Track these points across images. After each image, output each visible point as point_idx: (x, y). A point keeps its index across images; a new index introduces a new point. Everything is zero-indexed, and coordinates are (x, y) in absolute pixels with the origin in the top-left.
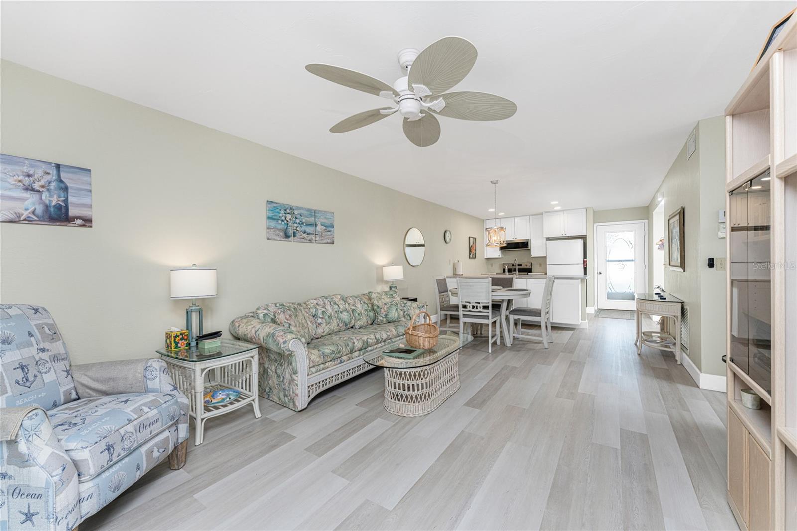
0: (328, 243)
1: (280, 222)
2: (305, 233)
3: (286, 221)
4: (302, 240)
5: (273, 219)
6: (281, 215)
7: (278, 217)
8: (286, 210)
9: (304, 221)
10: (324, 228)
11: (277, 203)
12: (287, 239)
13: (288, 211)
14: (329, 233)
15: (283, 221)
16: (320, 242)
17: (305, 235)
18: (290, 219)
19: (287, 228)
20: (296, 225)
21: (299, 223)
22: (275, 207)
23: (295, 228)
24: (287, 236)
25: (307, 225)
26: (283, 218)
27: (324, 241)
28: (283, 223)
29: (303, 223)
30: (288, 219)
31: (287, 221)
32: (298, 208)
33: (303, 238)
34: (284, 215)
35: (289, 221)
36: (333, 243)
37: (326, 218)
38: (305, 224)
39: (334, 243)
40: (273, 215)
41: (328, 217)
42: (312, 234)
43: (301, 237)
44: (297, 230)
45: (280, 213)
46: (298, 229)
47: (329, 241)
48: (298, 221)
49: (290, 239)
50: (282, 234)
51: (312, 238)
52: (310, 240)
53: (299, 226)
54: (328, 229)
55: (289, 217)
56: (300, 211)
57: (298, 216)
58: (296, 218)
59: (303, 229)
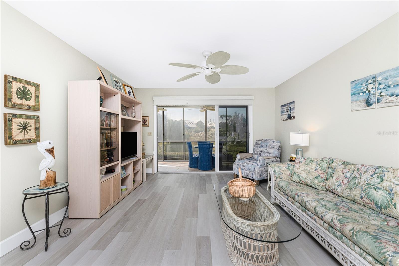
1: (361, 94)
2: (392, 95)
3: (367, 92)
4: (389, 104)
5: (355, 94)
6: (362, 88)
7: (360, 91)
8: (367, 82)
9: (390, 83)
11: (358, 80)
12: (368, 108)
13: (370, 81)
15: (364, 92)
17: (392, 99)
18: (372, 88)
19: (368, 98)
20: (379, 91)
21: (384, 88)
22: (356, 84)
23: (378, 94)
24: (368, 104)
25: (395, 86)
26: (365, 90)
28: (365, 94)
29: (389, 86)
31: (369, 91)
32: (381, 74)
34: (366, 86)
35: (371, 90)
38: (392, 86)
40: (355, 90)
43: (388, 101)
44: (381, 96)
45: (361, 87)
46: (382, 94)
48: (382, 86)
49: (372, 107)
50: (364, 104)
53: (385, 90)
55: (370, 87)
56: (384, 76)
57: (383, 82)
58: (380, 84)
59: (390, 92)
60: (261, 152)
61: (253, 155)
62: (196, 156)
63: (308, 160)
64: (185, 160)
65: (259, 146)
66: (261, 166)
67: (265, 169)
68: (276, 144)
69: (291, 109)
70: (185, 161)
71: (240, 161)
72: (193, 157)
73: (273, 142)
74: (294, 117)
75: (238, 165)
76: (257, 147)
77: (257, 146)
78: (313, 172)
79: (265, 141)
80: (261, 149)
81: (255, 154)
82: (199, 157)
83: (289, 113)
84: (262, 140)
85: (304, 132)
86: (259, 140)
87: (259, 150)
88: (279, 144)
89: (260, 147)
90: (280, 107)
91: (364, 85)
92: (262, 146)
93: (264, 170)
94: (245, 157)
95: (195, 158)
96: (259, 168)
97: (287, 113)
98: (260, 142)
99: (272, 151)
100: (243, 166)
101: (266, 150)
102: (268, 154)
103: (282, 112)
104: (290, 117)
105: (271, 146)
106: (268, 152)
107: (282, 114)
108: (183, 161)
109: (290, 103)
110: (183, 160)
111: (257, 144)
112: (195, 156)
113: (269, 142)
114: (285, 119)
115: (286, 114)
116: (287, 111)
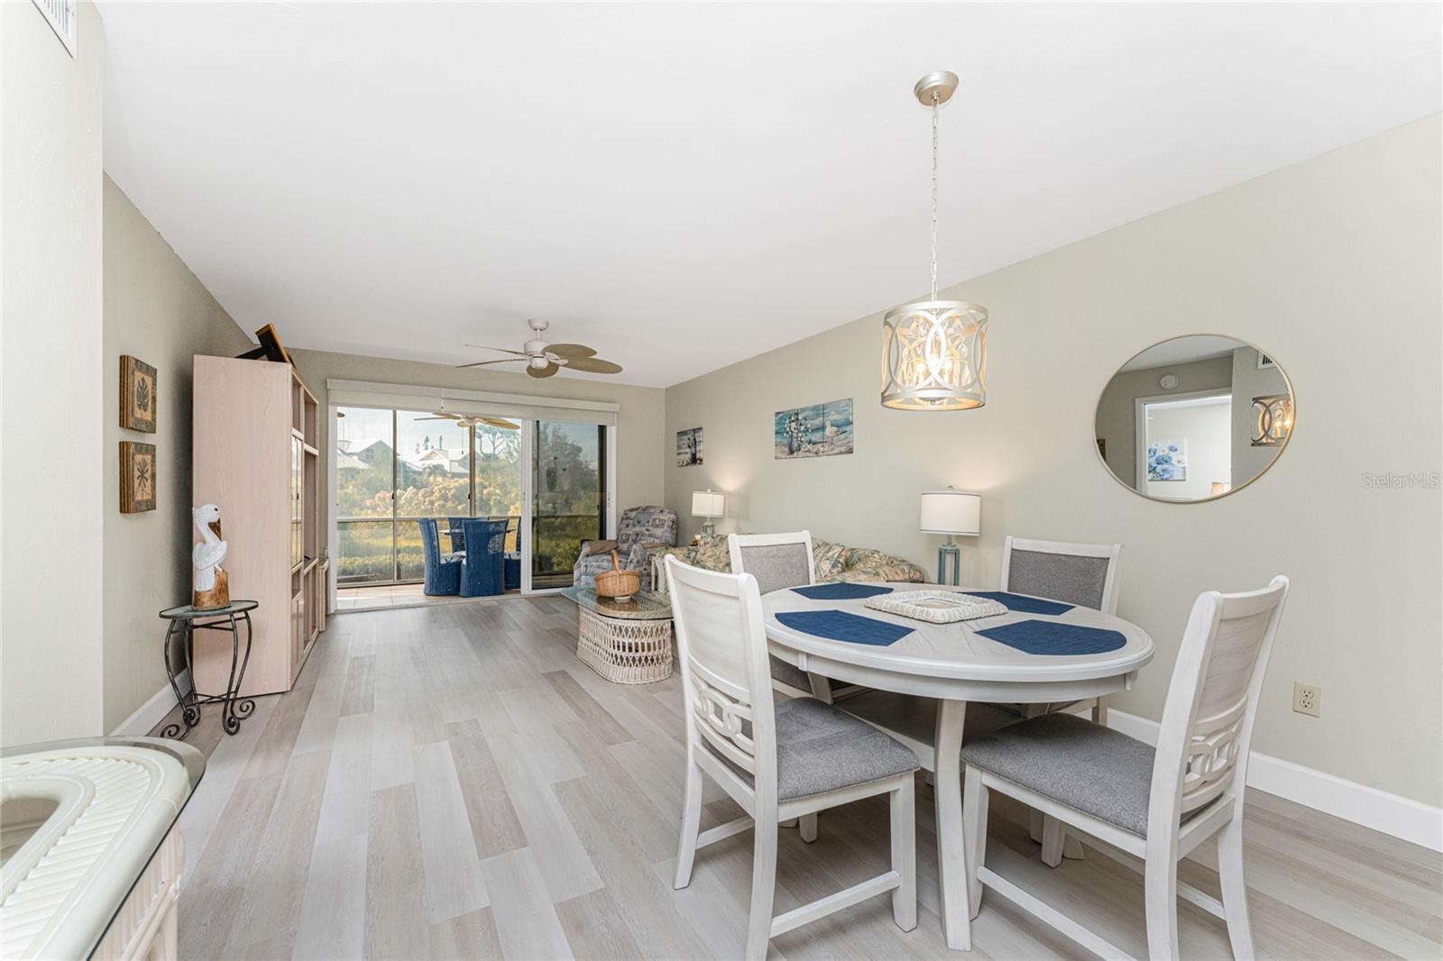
0: (841, 453)
1: (785, 434)
2: (810, 442)
4: (808, 454)
5: (779, 433)
6: (786, 426)
7: (783, 430)
8: (790, 418)
9: (809, 426)
10: (835, 429)
11: (782, 413)
12: (791, 456)
13: (793, 418)
14: (843, 436)
16: (831, 453)
17: (810, 447)
18: (794, 428)
19: (791, 441)
20: (800, 434)
21: (804, 431)
22: (780, 418)
23: (799, 439)
24: (792, 452)
25: (813, 431)
26: (788, 429)
27: (837, 451)
29: (808, 430)
30: (792, 429)
31: (792, 432)
32: (803, 410)
33: (808, 451)
34: (789, 424)
36: (850, 451)
37: (839, 413)
38: (810, 430)
39: (852, 452)
40: (779, 428)
41: (841, 409)
42: (820, 443)
43: (806, 449)
44: (801, 442)
45: (785, 424)
46: (803, 439)
47: (843, 449)
48: (802, 428)
49: (794, 455)
50: (787, 450)
51: (818, 450)
52: (816, 453)
53: (804, 434)
54: (841, 430)
55: (793, 425)
56: (804, 414)
57: (803, 422)
58: (801, 425)
59: (807, 438)
60: (637, 535)
61: (619, 544)
62: (452, 561)
63: (718, 539)
64: (399, 577)
65: (631, 522)
66: (638, 562)
67: (645, 569)
68: (668, 517)
69: (695, 443)
70: (396, 581)
71: (591, 558)
72: (443, 562)
73: (662, 511)
74: (701, 460)
75: (586, 566)
76: (627, 526)
77: (626, 522)
78: (724, 557)
79: (644, 510)
80: (637, 529)
81: (624, 542)
82: (464, 562)
83: (693, 450)
84: (638, 508)
85: (715, 490)
86: (632, 510)
87: (631, 532)
88: (673, 516)
89: (634, 526)
90: (676, 435)
91: (787, 422)
92: (639, 522)
93: (645, 572)
94: (601, 549)
95: (448, 565)
96: (635, 567)
97: (688, 450)
98: (633, 514)
99: (659, 532)
100: (599, 567)
101: (648, 530)
102: (651, 540)
103: (679, 447)
104: (695, 460)
105: (657, 522)
106: (651, 536)
107: (681, 451)
108: (391, 582)
109: (694, 431)
110: (392, 578)
111: (627, 518)
112: (449, 560)
113: (653, 514)
114: (685, 463)
115: (687, 453)
116: (689, 447)
